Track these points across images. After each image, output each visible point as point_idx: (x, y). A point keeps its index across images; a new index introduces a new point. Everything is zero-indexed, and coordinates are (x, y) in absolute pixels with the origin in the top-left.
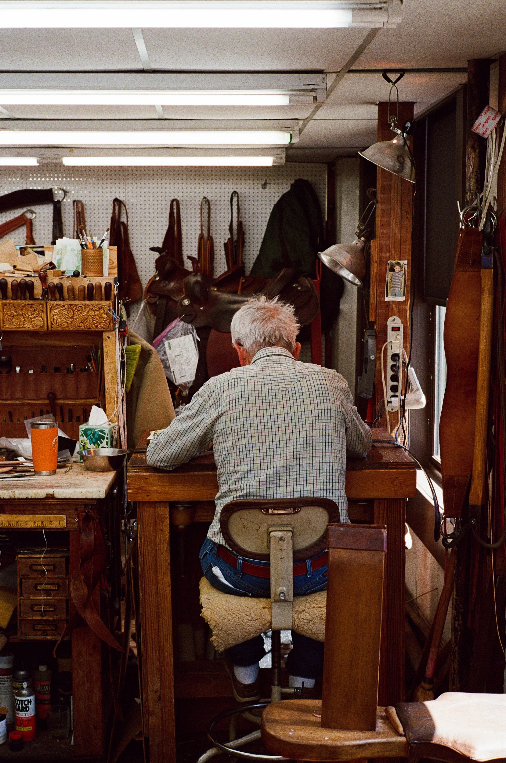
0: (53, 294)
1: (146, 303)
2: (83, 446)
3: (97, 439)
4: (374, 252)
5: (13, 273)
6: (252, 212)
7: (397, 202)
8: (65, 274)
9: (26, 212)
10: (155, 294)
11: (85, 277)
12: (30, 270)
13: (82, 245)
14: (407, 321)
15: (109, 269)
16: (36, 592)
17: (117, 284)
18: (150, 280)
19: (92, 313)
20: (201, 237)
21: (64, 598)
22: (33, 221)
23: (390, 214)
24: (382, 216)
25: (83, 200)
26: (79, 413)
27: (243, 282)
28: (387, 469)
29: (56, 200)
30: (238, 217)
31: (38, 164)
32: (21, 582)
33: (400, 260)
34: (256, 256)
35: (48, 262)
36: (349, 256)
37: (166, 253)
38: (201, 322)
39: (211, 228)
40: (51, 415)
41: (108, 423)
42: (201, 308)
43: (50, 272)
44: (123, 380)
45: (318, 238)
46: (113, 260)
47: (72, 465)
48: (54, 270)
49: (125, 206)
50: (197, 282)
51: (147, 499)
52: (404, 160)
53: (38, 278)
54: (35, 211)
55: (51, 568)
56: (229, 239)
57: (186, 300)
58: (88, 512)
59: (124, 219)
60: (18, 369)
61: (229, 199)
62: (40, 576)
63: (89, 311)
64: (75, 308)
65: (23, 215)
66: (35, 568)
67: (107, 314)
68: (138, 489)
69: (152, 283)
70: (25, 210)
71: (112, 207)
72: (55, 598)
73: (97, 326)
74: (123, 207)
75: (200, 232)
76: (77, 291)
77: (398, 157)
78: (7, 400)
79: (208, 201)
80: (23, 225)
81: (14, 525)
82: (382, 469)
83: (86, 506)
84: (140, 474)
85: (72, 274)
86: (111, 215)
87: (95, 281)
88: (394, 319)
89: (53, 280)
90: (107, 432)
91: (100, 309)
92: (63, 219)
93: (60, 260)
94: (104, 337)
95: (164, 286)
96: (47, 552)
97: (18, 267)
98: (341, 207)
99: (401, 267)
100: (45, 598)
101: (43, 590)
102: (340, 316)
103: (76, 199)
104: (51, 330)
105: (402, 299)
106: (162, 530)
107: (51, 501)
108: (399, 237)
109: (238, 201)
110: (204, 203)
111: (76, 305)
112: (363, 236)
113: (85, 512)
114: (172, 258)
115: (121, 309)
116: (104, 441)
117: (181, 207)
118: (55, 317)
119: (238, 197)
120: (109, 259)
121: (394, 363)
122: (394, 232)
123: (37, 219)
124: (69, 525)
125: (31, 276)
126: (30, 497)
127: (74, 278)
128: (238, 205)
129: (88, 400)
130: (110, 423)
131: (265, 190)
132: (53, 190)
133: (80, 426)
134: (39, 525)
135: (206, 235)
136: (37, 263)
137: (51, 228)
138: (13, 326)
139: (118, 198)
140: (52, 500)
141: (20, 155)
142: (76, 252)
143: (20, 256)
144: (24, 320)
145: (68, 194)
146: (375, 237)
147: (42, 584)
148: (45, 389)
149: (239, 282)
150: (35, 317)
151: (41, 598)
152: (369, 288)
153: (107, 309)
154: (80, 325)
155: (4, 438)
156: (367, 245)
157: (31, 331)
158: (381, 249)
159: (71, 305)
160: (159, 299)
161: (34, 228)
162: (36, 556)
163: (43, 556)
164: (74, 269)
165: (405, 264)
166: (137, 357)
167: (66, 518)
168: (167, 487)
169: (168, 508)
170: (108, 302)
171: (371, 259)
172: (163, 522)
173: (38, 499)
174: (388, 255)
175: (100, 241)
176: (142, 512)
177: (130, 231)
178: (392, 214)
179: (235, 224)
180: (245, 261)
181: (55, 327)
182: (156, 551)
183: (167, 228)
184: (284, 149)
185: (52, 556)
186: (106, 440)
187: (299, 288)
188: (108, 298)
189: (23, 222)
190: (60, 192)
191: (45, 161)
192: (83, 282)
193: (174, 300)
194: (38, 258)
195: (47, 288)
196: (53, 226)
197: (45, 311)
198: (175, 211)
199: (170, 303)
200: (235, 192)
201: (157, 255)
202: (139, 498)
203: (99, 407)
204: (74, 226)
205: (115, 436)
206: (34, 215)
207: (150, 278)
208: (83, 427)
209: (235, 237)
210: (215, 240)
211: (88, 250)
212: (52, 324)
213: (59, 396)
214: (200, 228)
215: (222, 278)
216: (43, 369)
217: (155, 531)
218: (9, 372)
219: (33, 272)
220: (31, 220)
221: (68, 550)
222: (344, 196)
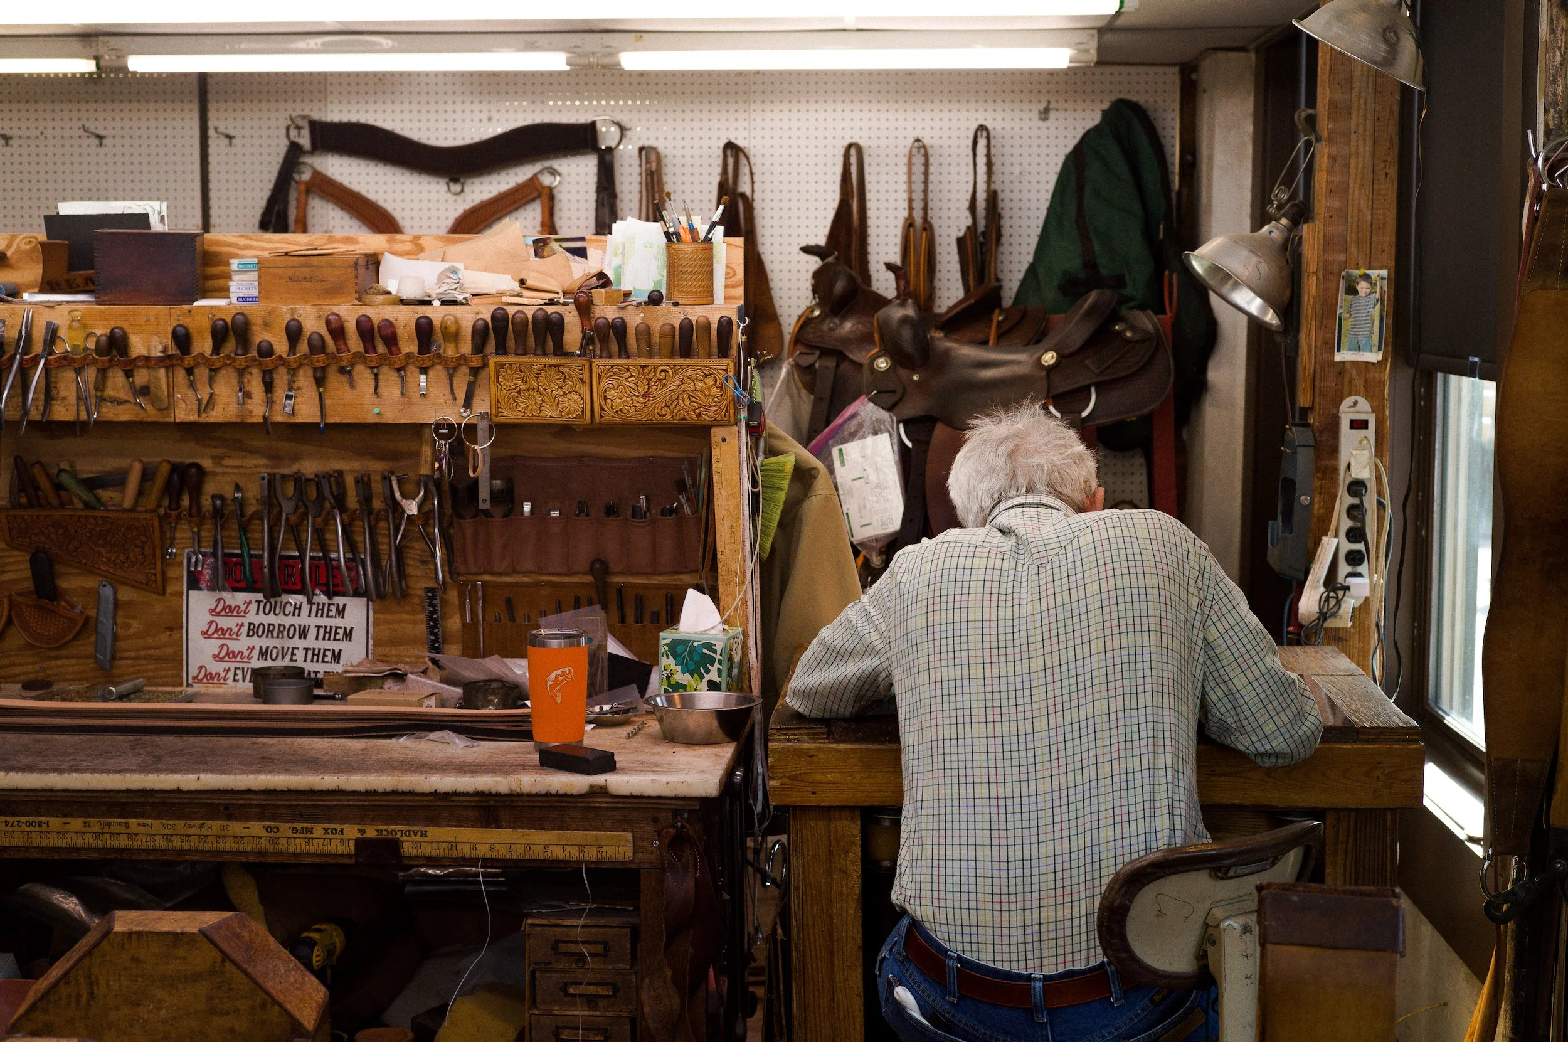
0: (604, 340)
1: (792, 367)
2: (668, 678)
3: (698, 664)
4: (1311, 252)
5: (519, 295)
6: (1017, 172)
7: (1365, 141)
8: (631, 299)
9: (540, 172)
10: (811, 347)
11: (676, 304)
12: (556, 289)
13: (667, 234)
14: (1384, 407)
15: (727, 286)
16: (566, 999)
17: (743, 320)
18: (800, 317)
19: (689, 386)
20: (909, 224)
21: (626, 1015)
22: (556, 192)
23: (1347, 166)
24: (1330, 172)
25: (660, 145)
26: (656, 604)
27: (999, 322)
28: (1355, 742)
29: (603, 147)
30: (989, 181)
31: (568, 68)
32: (533, 978)
33: (1370, 269)
34: (1024, 267)
35: (594, 271)
36: (1255, 259)
37: (837, 258)
38: (914, 407)
39: (930, 205)
40: (598, 607)
41: (720, 627)
42: (915, 378)
43: (599, 295)
44: (755, 534)
45: (1161, 227)
46: (733, 266)
47: (644, 718)
48: (607, 289)
49: (748, 159)
50: (905, 320)
51: (813, 800)
52: (1398, 38)
53: (573, 307)
54: (559, 169)
55: (600, 948)
56: (968, 228)
57: (882, 360)
58: (683, 826)
59: (744, 187)
60: (527, 508)
61: (970, 143)
62: (574, 966)
63: (682, 382)
64: (652, 374)
65: (534, 179)
66: (563, 947)
67: (721, 388)
68: (793, 778)
69: (806, 323)
70: (536, 167)
71: (720, 161)
72: (607, 1014)
73: (699, 415)
74: (743, 161)
75: (906, 214)
76: (656, 338)
77: (1384, 31)
78: (500, 574)
79: (924, 147)
80: (534, 200)
81: (519, 853)
82: (1346, 742)
83: (676, 812)
84: (797, 745)
85: (646, 299)
86: (716, 179)
87: (696, 313)
88: (1356, 403)
89: (605, 311)
90: (719, 648)
91: (706, 376)
92: (619, 188)
93: (620, 266)
94: (713, 438)
95: (831, 330)
96: (592, 913)
97: (529, 283)
98: (1211, 157)
99: (1373, 284)
100: (586, 1013)
101: (581, 996)
102: (1208, 396)
103: (647, 143)
104: (600, 423)
105: (1374, 357)
106: (844, 872)
107: (599, 802)
108: (1369, 218)
109: (988, 146)
110: (915, 151)
111: (655, 368)
112: (1284, 215)
113: (673, 826)
114: (847, 268)
115: (752, 377)
116: (714, 669)
117: (867, 160)
118: (608, 394)
119: (988, 138)
120: (727, 267)
121: (1356, 501)
122: (1356, 206)
123: (565, 188)
124: (640, 856)
125: (558, 303)
126: (553, 791)
127: (651, 307)
128: (988, 155)
129: (676, 577)
130: (726, 627)
131: (1047, 123)
132: (598, 125)
133: (662, 634)
134: (572, 853)
135: (919, 221)
136: (570, 274)
137: (592, 205)
138: (517, 413)
139: (733, 141)
140: (599, 800)
141: (531, 47)
142: (655, 250)
143: (533, 259)
144: (543, 401)
145: (628, 134)
146: (1312, 218)
147: (581, 983)
148: (584, 552)
149: (991, 321)
150: (565, 393)
151: (576, 1013)
152: (1297, 330)
153: (721, 377)
154: (663, 412)
155: (496, 657)
156: (1295, 236)
157: (557, 425)
158: (1328, 244)
159: (644, 367)
160: (819, 358)
161: (557, 206)
162: (567, 922)
163: (581, 922)
164: (650, 287)
165: (1383, 278)
166: (786, 482)
167: (634, 838)
168: (858, 777)
169: (859, 822)
170: (725, 361)
171: (1304, 266)
172: (847, 852)
173: (572, 796)
174: (1342, 257)
175: (707, 227)
176: (801, 830)
177: (758, 213)
178: (1353, 165)
179: (981, 196)
180: (1000, 276)
181: (609, 417)
182: (831, 918)
183: (836, 204)
184: (1095, 32)
185: (602, 922)
186: (716, 666)
187: (1129, 334)
188: (723, 351)
189: (535, 194)
190: (613, 129)
191: (585, 61)
192: (671, 316)
193: (852, 361)
194: (572, 264)
195: (591, 330)
196: (597, 201)
197: (587, 380)
198: (854, 169)
199: (845, 366)
200: (982, 128)
201: (814, 263)
202: (796, 798)
203: (703, 592)
204: (641, 201)
205: (737, 658)
206: (558, 178)
207: (800, 311)
208: (667, 636)
209: (981, 226)
210: (937, 232)
211: (682, 246)
212: (602, 409)
213: (613, 568)
214: (906, 205)
215: (955, 311)
216: (582, 508)
217: (829, 872)
218: (507, 515)
219: (561, 295)
220: (551, 190)
221: (637, 908)
222: (1219, 134)
